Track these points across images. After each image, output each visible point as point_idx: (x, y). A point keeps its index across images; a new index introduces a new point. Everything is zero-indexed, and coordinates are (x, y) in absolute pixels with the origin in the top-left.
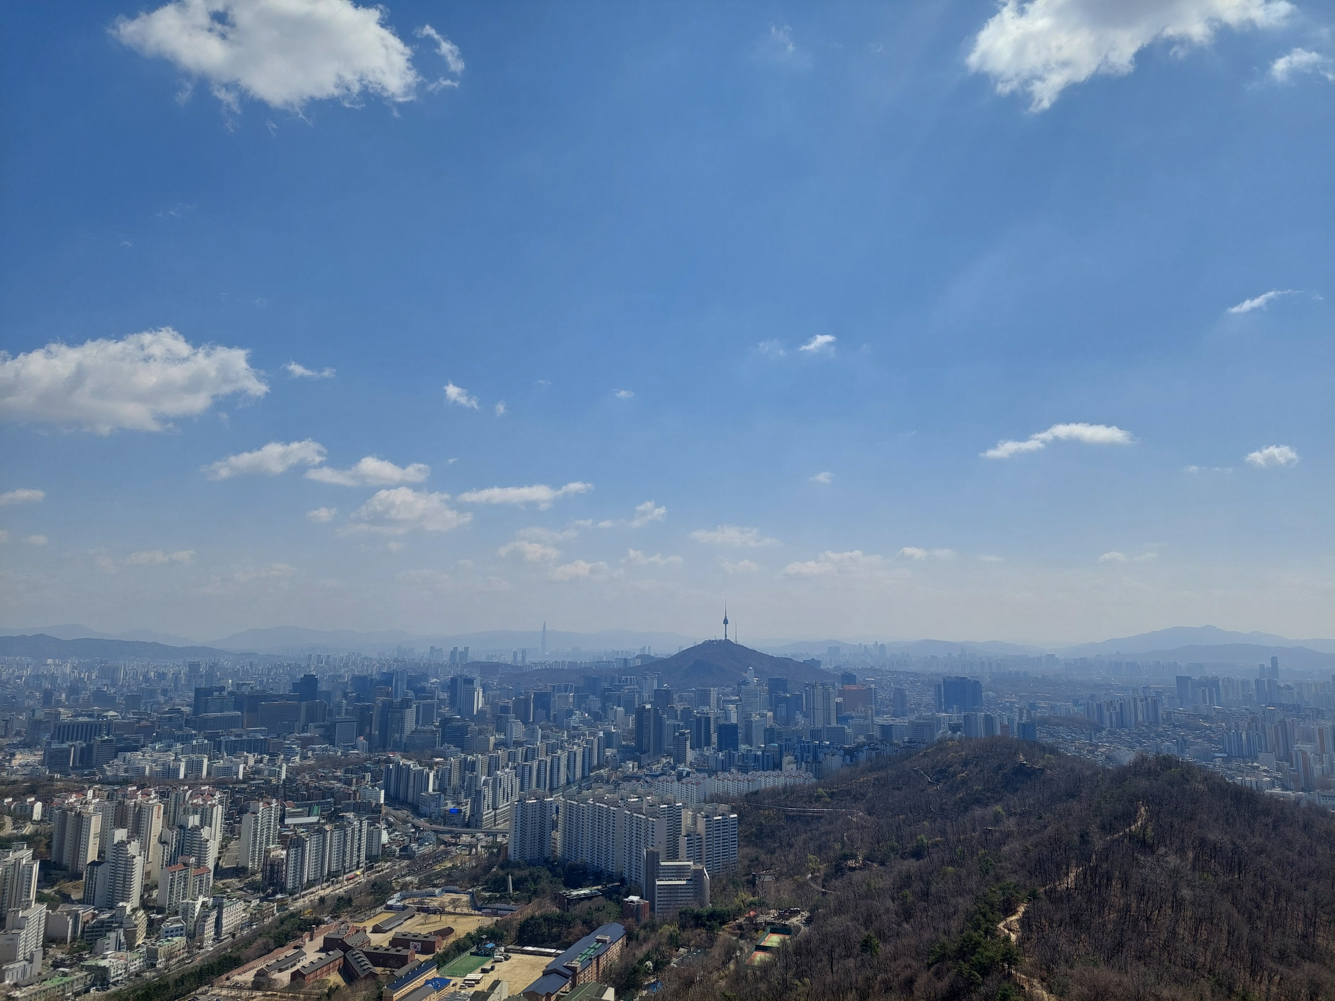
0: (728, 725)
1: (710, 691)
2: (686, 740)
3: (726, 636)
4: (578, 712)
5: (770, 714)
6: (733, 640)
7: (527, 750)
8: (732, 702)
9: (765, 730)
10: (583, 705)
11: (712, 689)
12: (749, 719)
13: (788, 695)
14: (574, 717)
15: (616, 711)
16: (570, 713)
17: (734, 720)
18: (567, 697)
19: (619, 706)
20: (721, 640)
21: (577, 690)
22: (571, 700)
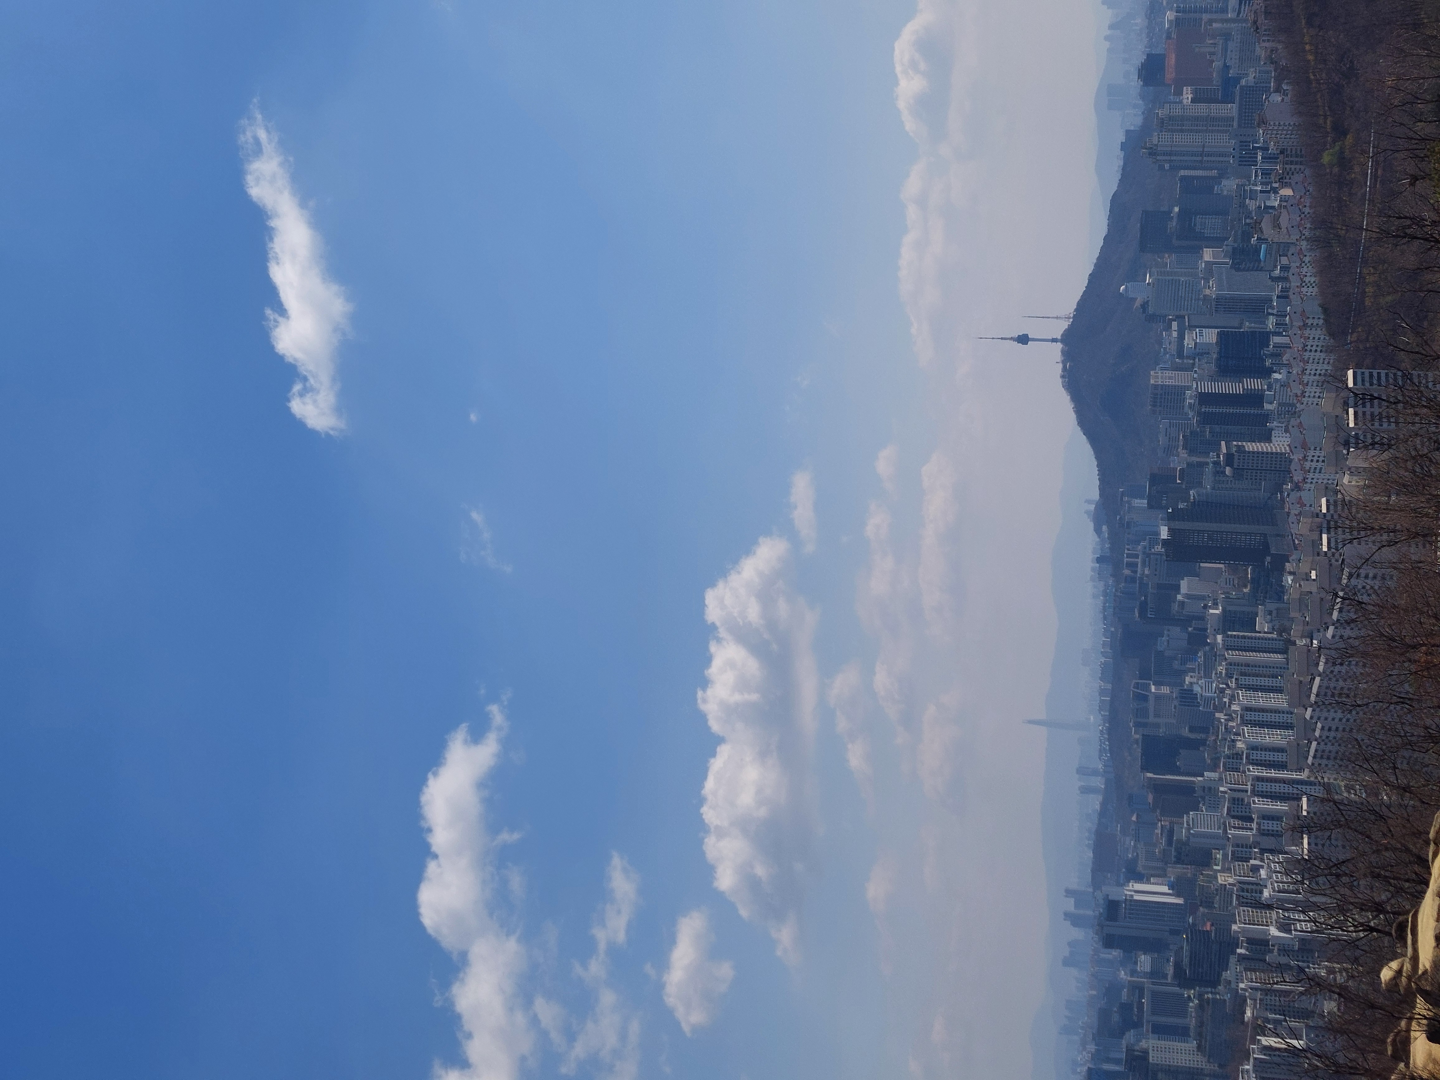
0: (1219, 353)
1: (1156, 387)
2: (1240, 450)
3: (1054, 340)
4: (1188, 680)
5: (1208, 254)
6: (1065, 325)
7: (1233, 817)
8: (1181, 337)
9: (1238, 270)
10: (1176, 665)
11: (1152, 382)
12: (1214, 303)
13: (1176, 209)
14: (1197, 689)
15: (1188, 596)
16: (1188, 697)
17: (1210, 336)
18: (1158, 697)
19: (1177, 588)
20: (1063, 352)
21: (1145, 674)
22: (1165, 690)
